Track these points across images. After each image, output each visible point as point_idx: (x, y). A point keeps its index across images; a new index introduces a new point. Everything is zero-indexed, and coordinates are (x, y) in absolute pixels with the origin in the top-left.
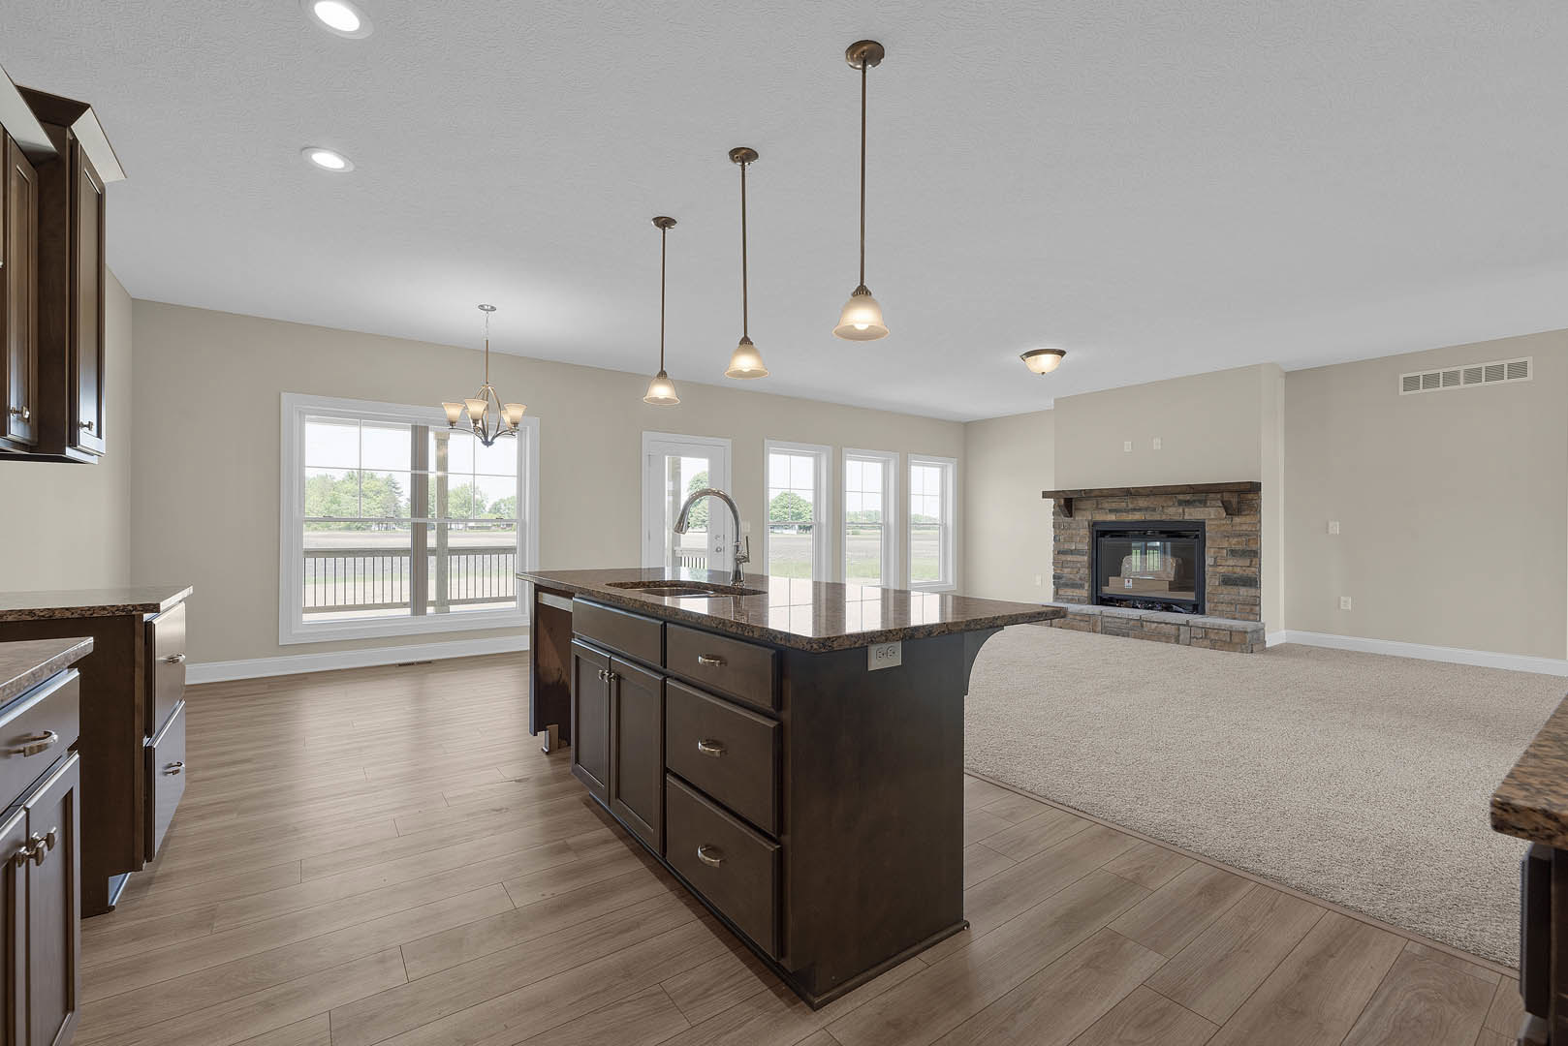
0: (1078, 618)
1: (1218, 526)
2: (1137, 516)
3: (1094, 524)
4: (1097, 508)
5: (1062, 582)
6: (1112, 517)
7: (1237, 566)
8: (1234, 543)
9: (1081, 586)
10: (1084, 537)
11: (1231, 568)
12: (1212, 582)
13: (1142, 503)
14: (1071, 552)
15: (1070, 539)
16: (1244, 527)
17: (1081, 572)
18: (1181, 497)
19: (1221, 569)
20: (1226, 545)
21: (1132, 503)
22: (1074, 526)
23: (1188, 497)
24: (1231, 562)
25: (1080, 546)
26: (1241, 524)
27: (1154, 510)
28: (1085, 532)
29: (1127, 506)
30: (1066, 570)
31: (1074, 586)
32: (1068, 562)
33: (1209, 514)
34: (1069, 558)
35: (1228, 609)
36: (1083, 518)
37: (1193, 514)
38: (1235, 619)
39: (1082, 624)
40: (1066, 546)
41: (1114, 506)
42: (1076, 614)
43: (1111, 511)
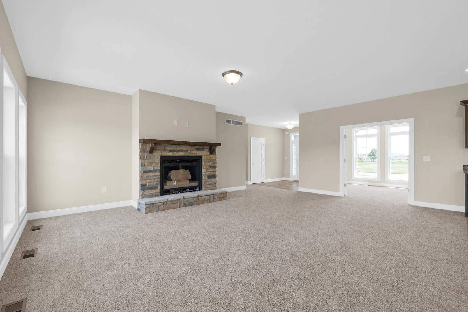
0: (173, 203)
1: (207, 158)
2: (181, 154)
3: (162, 157)
4: (164, 149)
5: (146, 187)
6: (171, 154)
7: (210, 171)
8: (211, 164)
9: (157, 188)
10: (157, 163)
11: (210, 172)
12: (204, 178)
13: (183, 148)
14: (151, 171)
15: (150, 165)
16: (213, 158)
17: (156, 181)
18: (196, 147)
19: (207, 173)
20: (209, 165)
21: (179, 148)
22: (152, 158)
23: (198, 147)
24: (210, 170)
25: (155, 168)
26: (213, 157)
27: (187, 151)
28: (158, 161)
29: (177, 149)
30: (148, 181)
31: (152, 188)
32: (148, 176)
33: (204, 154)
34: (150, 174)
35: (209, 187)
36: (158, 154)
37: (199, 153)
38: (211, 189)
39: (174, 205)
40: (148, 168)
41: (172, 149)
42: (172, 201)
43: (171, 151)
